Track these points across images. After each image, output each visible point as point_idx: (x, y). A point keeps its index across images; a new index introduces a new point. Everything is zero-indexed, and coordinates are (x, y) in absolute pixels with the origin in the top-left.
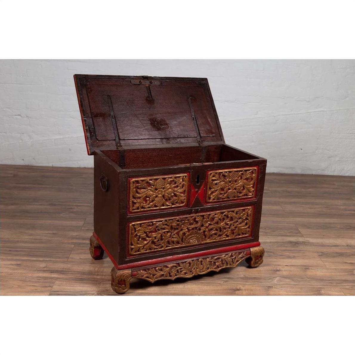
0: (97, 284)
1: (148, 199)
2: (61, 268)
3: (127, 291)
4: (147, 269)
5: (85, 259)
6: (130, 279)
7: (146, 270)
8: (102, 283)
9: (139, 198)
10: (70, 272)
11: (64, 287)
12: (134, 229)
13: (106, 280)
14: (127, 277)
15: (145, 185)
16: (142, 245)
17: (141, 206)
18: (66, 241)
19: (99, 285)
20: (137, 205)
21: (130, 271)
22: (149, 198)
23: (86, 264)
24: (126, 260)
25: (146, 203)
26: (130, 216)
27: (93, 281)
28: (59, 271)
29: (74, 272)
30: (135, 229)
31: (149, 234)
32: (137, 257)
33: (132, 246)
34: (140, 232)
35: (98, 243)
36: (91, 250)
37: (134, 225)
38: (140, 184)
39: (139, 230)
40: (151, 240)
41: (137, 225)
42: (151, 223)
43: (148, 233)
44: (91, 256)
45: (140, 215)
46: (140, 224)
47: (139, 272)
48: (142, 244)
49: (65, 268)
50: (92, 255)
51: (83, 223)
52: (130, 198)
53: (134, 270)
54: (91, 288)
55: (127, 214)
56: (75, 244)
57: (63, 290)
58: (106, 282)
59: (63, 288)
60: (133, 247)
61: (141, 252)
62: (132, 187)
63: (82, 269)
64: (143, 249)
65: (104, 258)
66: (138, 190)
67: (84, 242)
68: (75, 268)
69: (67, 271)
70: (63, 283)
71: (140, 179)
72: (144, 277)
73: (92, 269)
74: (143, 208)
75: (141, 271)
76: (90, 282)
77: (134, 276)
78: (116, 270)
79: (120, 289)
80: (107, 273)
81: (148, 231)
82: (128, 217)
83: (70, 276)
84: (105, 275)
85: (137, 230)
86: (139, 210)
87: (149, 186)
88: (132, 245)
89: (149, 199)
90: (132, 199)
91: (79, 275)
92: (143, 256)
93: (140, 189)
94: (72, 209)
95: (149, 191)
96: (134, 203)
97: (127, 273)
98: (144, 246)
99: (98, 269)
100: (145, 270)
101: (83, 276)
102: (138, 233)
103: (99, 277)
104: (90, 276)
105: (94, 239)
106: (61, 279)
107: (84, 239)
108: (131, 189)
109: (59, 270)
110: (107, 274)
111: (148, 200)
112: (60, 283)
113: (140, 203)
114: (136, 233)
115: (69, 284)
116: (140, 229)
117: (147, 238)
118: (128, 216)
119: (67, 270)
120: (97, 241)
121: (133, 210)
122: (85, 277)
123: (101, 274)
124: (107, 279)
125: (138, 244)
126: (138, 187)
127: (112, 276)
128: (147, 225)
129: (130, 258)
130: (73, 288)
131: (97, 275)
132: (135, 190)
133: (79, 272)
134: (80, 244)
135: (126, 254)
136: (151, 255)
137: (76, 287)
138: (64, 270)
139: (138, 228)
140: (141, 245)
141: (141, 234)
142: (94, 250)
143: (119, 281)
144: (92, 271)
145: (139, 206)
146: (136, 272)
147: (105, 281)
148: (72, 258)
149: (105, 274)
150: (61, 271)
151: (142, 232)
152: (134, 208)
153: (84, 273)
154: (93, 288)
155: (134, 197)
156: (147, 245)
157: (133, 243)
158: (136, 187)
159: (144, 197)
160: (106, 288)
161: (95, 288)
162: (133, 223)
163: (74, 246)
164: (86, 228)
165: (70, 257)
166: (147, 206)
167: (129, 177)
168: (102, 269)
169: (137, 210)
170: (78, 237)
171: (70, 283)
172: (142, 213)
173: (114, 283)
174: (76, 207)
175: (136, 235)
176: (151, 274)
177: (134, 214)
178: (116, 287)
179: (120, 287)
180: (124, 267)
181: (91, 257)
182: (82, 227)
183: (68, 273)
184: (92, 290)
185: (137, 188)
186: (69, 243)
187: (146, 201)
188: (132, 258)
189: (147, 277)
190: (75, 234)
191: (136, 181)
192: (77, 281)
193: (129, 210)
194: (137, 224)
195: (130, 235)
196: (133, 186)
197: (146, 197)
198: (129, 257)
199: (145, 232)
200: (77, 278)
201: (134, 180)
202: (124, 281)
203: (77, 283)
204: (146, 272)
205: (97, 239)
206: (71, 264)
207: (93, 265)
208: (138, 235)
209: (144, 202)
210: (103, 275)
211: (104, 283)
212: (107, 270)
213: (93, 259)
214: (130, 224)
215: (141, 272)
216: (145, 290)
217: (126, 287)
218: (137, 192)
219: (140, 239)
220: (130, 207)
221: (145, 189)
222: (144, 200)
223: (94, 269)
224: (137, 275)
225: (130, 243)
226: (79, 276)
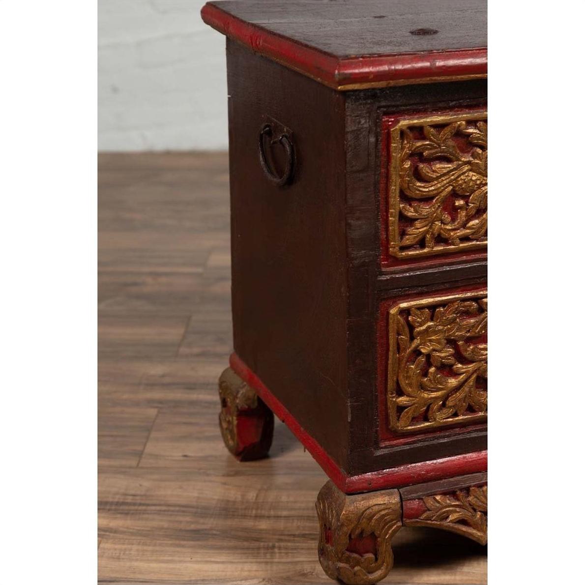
0: (262, 551)
1: (462, 202)
2: (117, 493)
3: (385, 576)
4: (461, 490)
5: (205, 458)
6: (395, 532)
7: (458, 493)
8: (280, 548)
9: (427, 199)
10: (153, 508)
11: (136, 564)
12: (407, 330)
13: (294, 535)
14: (384, 522)
15: (451, 143)
16: (439, 393)
17: (433, 234)
18: (125, 396)
19: (268, 556)
20: (418, 229)
21: (395, 499)
22: (466, 198)
23: (208, 475)
24: (379, 453)
25: (453, 220)
26: (390, 273)
27: (246, 539)
28: (112, 503)
29: (169, 505)
30: (411, 328)
31: (466, 351)
32: (420, 441)
33: (401, 399)
34: (430, 341)
35: (251, 394)
36: (225, 425)
37: (406, 312)
38: (427, 143)
39: (427, 330)
40: (475, 371)
41: (418, 312)
42: (475, 304)
43: (460, 343)
44: (227, 445)
45: (430, 271)
46: (433, 307)
47: (430, 502)
48: (439, 390)
49: (132, 492)
50: (231, 443)
51: (181, 331)
52: (392, 201)
53: (410, 492)
54: (240, 566)
55: (379, 266)
56: (159, 404)
57: (132, 576)
58: (294, 541)
59: (130, 567)
60: (403, 400)
61: (435, 420)
62: (396, 155)
63: (196, 495)
64: (445, 410)
65: (276, 455)
66: (421, 166)
67: (194, 396)
68: (169, 492)
69: (140, 504)
70: (129, 546)
71: (428, 120)
72: (451, 521)
73: (234, 494)
74: (440, 239)
75: (438, 498)
76: (233, 543)
77: (410, 517)
78: (339, 494)
79: (356, 568)
80: (292, 509)
81: (461, 338)
82: (384, 278)
83: (155, 524)
84: (287, 517)
85: (419, 333)
86: (426, 250)
87: (464, 151)
88: (400, 393)
89: (467, 203)
90: (396, 204)
91: (188, 519)
92: (444, 437)
93: (430, 160)
94: (135, 284)
95: (466, 168)
96: (406, 221)
97: (383, 507)
98: (445, 398)
99: (257, 496)
100: (453, 494)
101: (202, 521)
102: (423, 343)
103: (263, 525)
104: (229, 523)
105: (236, 381)
106: (123, 533)
107: (191, 386)
108: (394, 163)
109: (111, 500)
110: (293, 513)
111: (460, 207)
112: (121, 550)
113: (430, 220)
114: (413, 346)
115: (153, 551)
116: (429, 327)
117: (460, 366)
118: (382, 274)
119: (138, 500)
120: (247, 388)
121: (403, 248)
122: (210, 523)
123: (272, 513)
124: (297, 533)
125: (423, 387)
126: (421, 154)
127: (323, 518)
128: (457, 311)
129: (392, 446)
130: (171, 566)
131: (257, 517)
132: (407, 165)
133: (184, 508)
134: (177, 404)
135: (377, 431)
136: (474, 435)
137: (180, 561)
138: (129, 499)
139: (421, 325)
140: (434, 395)
141: (434, 350)
142: (235, 422)
143: (353, 537)
144: (234, 502)
145: (427, 232)
146: (416, 502)
147: (289, 541)
148: (157, 457)
149: (285, 513)
150: (117, 504)
151: (438, 342)
152: (408, 240)
153: (202, 511)
154: (247, 567)
155: (405, 198)
156: (460, 395)
157: (403, 383)
158: (411, 156)
159: (444, 194)
160: (299, 567)
161: (255, 567)
162: (404, 305)
163: (159, 412)
164: (196, 350)
165: (146, 451)
166: (460, 233)
167: (386, 114)
168: (272, 496)
169: (416, 249)
170: (167, 380)
171: (157, 548)
172: (437, 262)
173: (329, 547)
174: (149, 280)
175: (417, 353)
176: (475, 510)
177: (406, 267)
178: (340, 560)
179: (358, 563)
180: (369, 481)
181: (226, 452)
182: (179, 345)
183: (145, 512)
184: (246, 574)
185: (417, 156)
186: (137, 404)
187: (454, 211)
188: (400, 445)
189: (463, 522)
190: (156, 370)
191: (411, 128)
192: (183, 543)
193: (387, 249)
194: (421, 308)
195: (391, 354)
196: (403, 148)
197: (455, 195)
198: (387, 443)
199: (451, 342)
200: (181, 530)
201: (404, 123)
202: (373, 536)
203: (183, 546)
204: (458, 500)
205: (250, 381)
206: (156, 477)
207: (237, 480)
208: (423, 351)
209: (447, 217)
210: (278, 517)
211: (286, 548)
212: (291, 499)
213: (233, 458)
214: (390, 307)
215: (438, 502)
216: (455, 575)
217: (379, 561)
218: (418, 175)
219: (432, 370)
220: (391, 238)
221: (449, 160)
222: (445, 209)
223: (243, 496)
224: (421, 515)
225: (391, 385)
226: (186, 521)
